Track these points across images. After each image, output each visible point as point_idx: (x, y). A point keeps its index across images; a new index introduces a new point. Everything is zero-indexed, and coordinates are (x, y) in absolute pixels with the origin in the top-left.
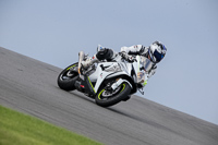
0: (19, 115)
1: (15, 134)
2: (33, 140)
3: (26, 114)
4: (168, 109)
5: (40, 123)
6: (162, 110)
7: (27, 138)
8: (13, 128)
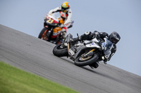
0: (27, 74)
1: (25, 86)
2: (37, 90)
3: (32, 73)
4: (124, 71)
5: (41, 79)
6: (120, 72)
7: (33, 89)
8: (23, 82)
